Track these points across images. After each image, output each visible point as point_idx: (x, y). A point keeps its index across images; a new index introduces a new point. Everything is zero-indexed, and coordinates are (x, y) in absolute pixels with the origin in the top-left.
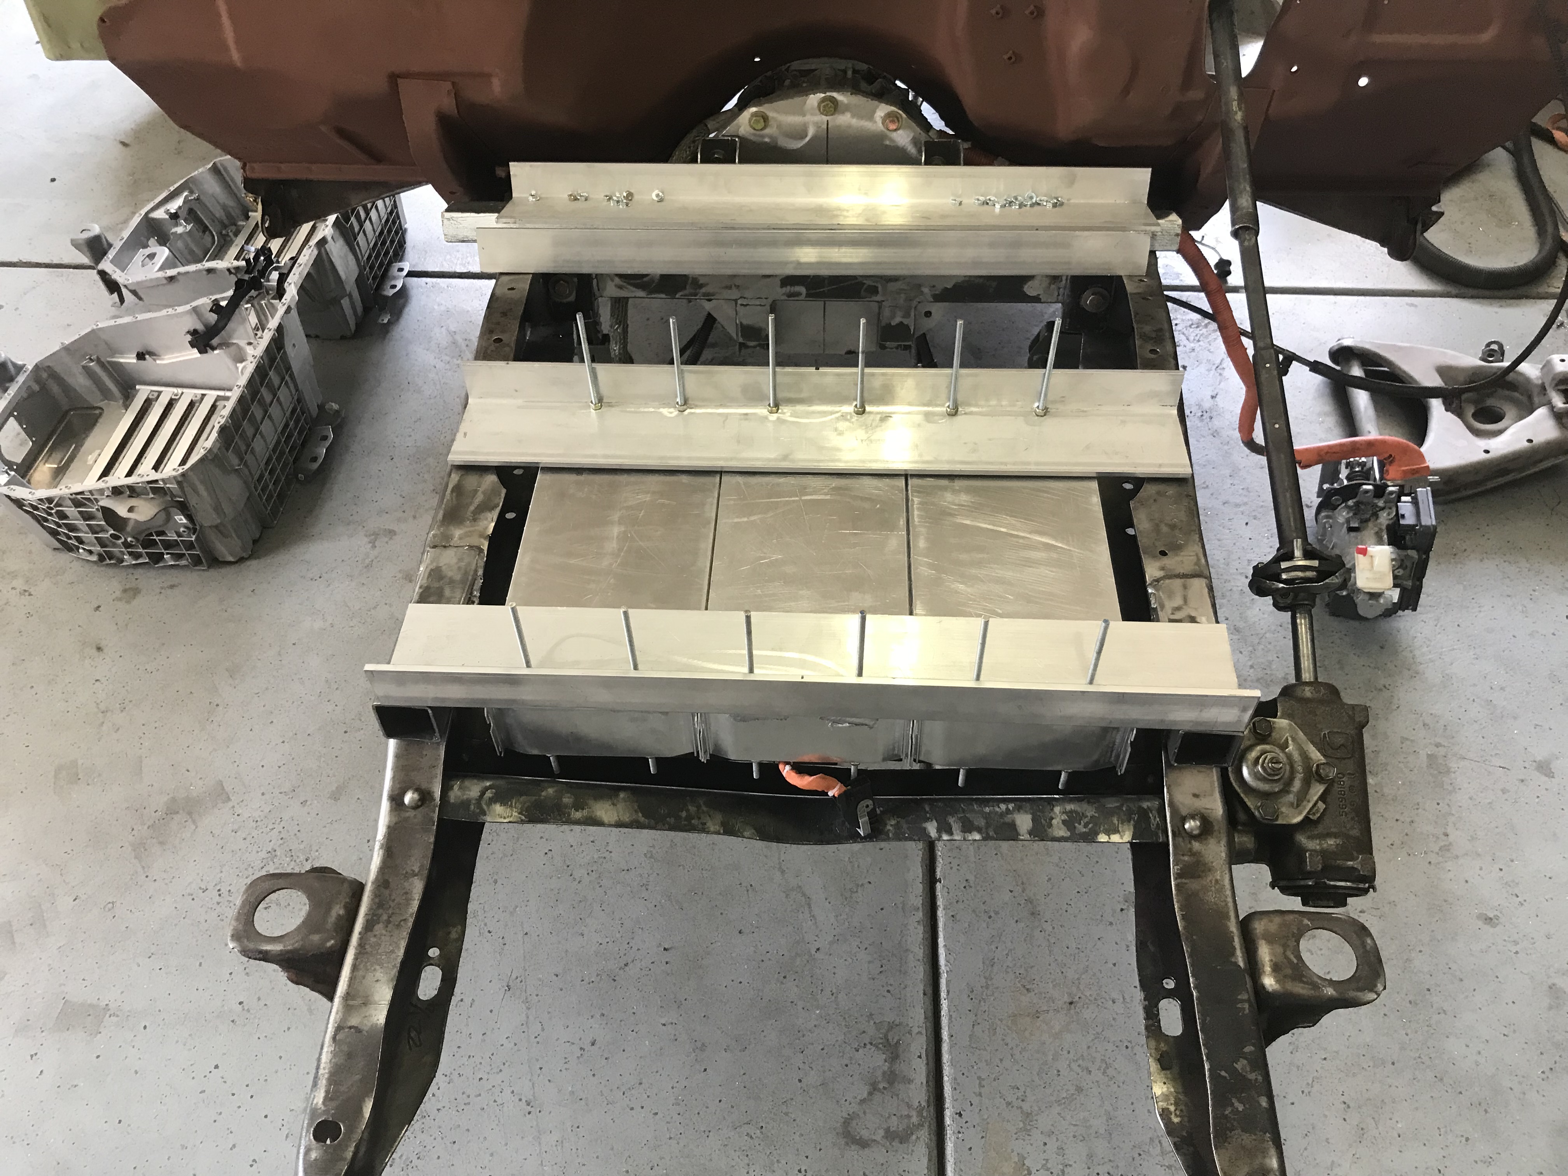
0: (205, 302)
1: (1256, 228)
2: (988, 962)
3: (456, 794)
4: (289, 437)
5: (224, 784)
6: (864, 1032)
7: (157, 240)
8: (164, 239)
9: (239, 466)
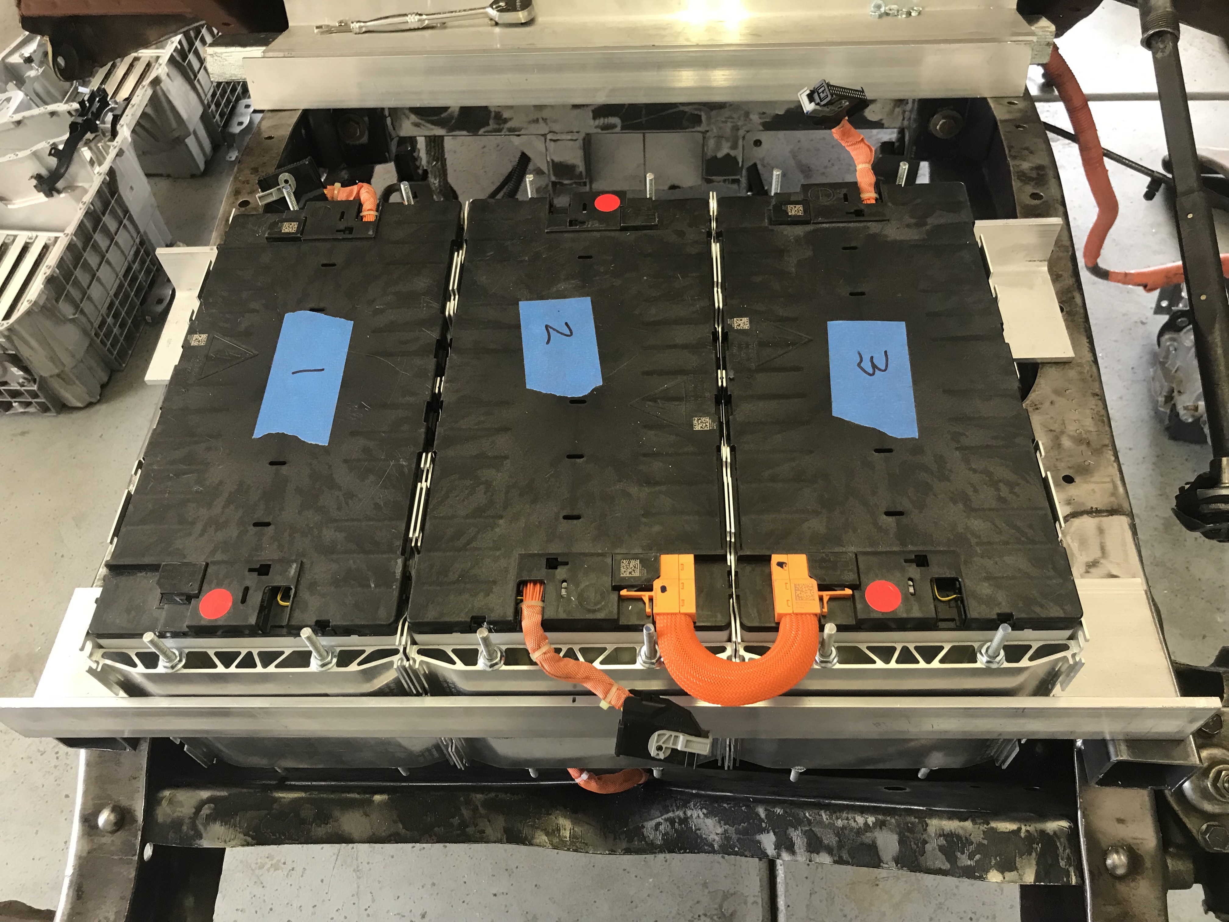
0: (44, 146)
3: (164, 811)
4: (134, 279)
6: (698, 902)
7: (16, 85)
8: (20, 82)
9: (74, 314)
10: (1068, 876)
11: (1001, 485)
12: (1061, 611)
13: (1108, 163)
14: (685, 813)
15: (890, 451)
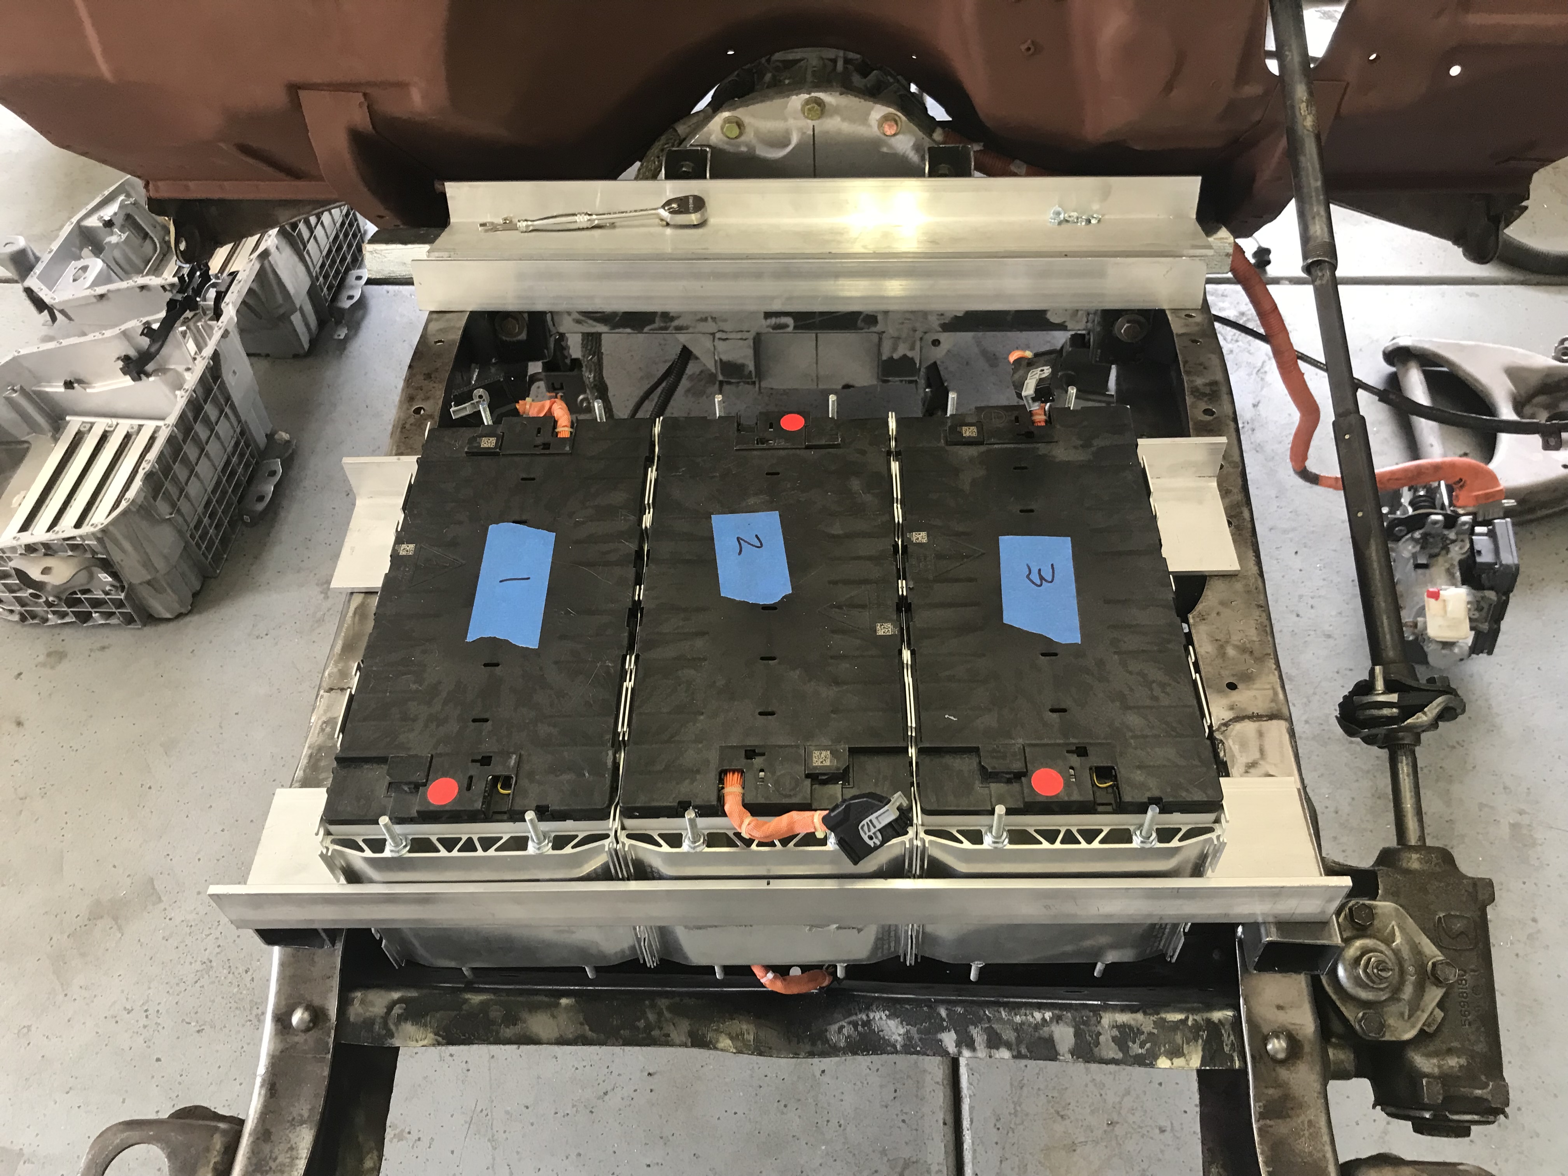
0: (135, 325)
1: (1333, 261)
2: (1016, 1084)
3: (356, 1011)
5: (155, 883)
6: (876, 1172)
7: (91, 251)
8: (98, 249)
9: (171, 514)
10: (1232, 1061)
11: (1154, 685)
12: (1204, 795)
13: (1302, 365)
14: (868, 1016)
15: (1056, 655)
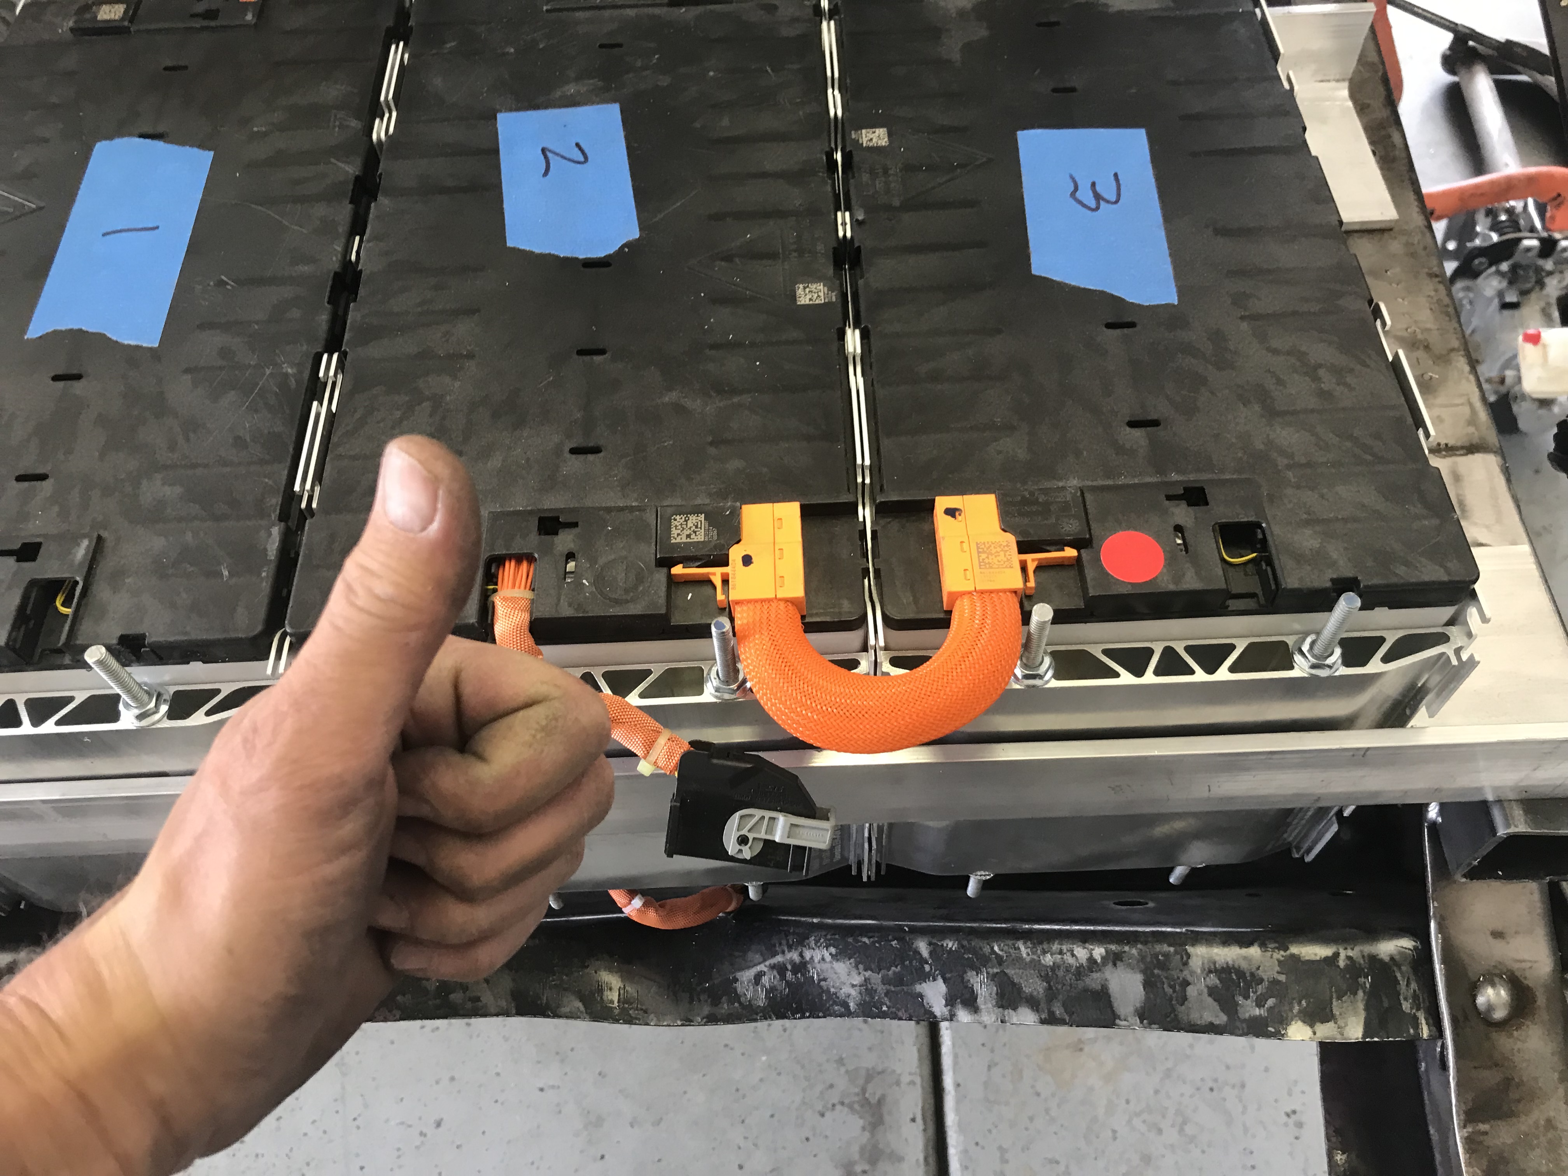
6: (831, 1086)
10: (1416, 1025)
11: (1321, 372)
14: (801, 955)
15: (1132, 325)
